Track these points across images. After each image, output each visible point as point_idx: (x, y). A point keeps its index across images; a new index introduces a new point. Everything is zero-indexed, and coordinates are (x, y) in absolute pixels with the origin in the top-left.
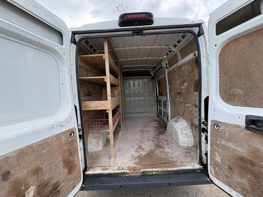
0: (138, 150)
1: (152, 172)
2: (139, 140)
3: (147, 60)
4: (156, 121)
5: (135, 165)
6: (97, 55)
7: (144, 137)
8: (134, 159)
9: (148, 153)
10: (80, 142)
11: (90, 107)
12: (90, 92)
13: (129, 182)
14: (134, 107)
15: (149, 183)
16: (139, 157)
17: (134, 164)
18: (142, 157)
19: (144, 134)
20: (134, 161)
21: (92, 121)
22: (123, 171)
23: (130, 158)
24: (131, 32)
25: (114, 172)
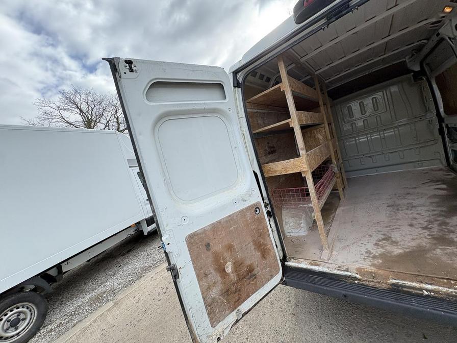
0: (381, 243)
1: (421, 289)
2: (385, 225)
3: (387, 43)
4: (443, 181)
5: (373, 269)
6: (271, 89)
7: (397, 219)
8: (372, 257)
9: (410, 252)
10: (269, 221)
11: (275, 171)
12: (274, 147)
13: (362, 294)
14: (370, 157)
15: (411, 308)
16: (382, 256)
17: (371, 266)
18: (391, 257)
19: (401, 212)
20: (371, 262)
21: (284, 192)
22: (348, 274)
23: (362, 254)
24: (323, 21)
25: (330, 272)
